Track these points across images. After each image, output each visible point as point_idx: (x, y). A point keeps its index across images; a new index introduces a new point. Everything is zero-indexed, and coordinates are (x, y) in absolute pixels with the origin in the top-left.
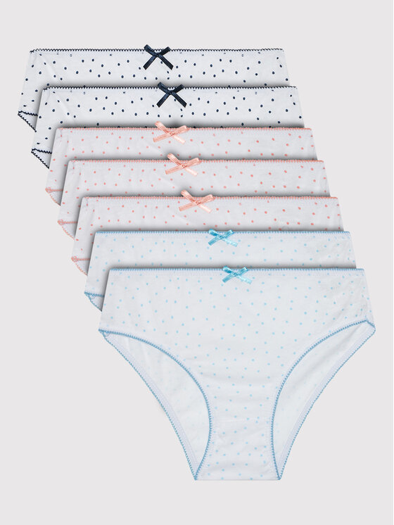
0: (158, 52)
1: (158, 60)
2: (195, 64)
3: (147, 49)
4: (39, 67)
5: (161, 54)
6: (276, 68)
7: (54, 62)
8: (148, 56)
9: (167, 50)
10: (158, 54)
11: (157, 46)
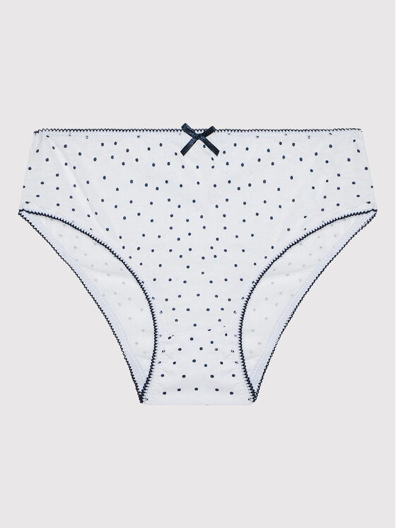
0: (200, 132)
1: (199, 143)
2: (247, 149)
3: (186, 128)
4: (45, 152)
5: (203, 136)
6: (352, 153)
7: (65, 146)
8: (187, 138)
9: (212, 130)
10: (199, 135)
11: (198, 125)
